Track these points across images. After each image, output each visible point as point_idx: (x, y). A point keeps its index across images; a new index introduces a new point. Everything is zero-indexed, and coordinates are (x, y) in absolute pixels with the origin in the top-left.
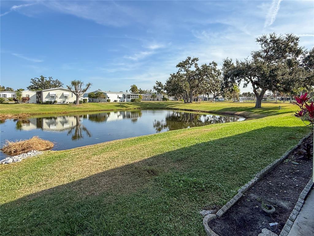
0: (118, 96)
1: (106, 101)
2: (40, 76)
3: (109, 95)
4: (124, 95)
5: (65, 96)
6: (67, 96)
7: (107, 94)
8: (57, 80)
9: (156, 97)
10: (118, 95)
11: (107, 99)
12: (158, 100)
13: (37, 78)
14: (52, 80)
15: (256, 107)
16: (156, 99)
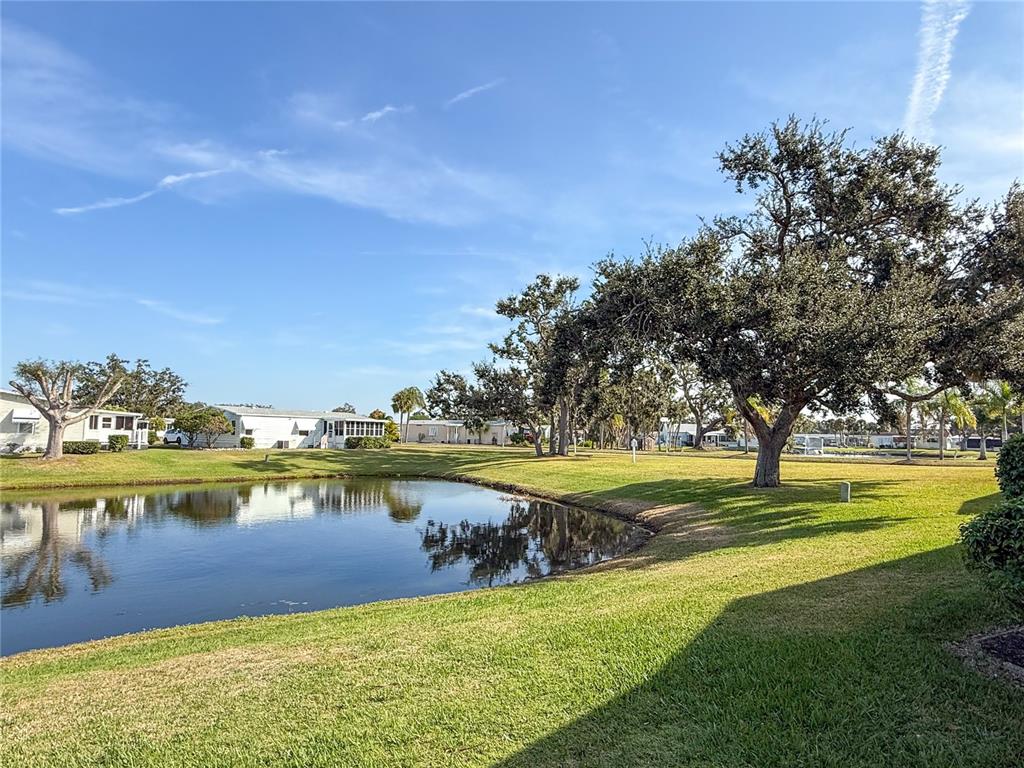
0: (296, 426)
1: (238, 443)
2: (108, 358)
3: (248, 422)
4: (326, 422)
5: (22, 425)
6: (31, 421)
7: (242, 418)
8: (168, 369)
9: (486, 430)
10: (298, 420)
11: (242, 435)
12: (494, 442)
13: (97, 364)
14: (147, 370)
15: (755, 484)
16: (488, 438)
